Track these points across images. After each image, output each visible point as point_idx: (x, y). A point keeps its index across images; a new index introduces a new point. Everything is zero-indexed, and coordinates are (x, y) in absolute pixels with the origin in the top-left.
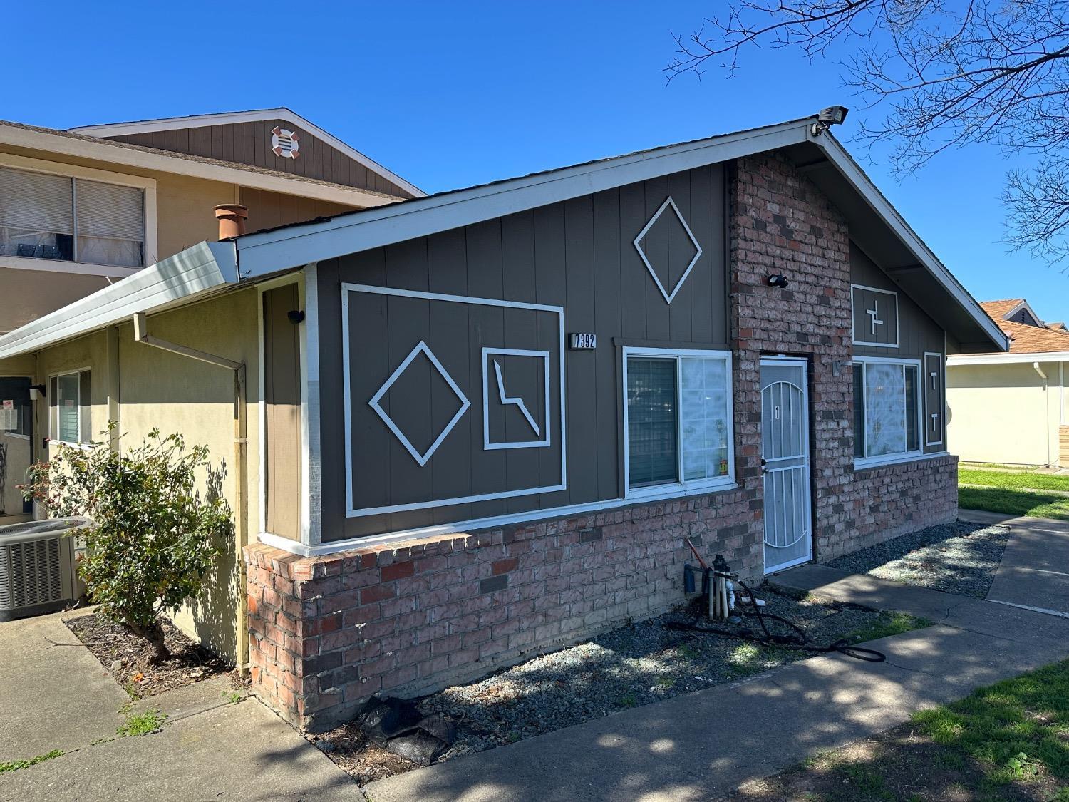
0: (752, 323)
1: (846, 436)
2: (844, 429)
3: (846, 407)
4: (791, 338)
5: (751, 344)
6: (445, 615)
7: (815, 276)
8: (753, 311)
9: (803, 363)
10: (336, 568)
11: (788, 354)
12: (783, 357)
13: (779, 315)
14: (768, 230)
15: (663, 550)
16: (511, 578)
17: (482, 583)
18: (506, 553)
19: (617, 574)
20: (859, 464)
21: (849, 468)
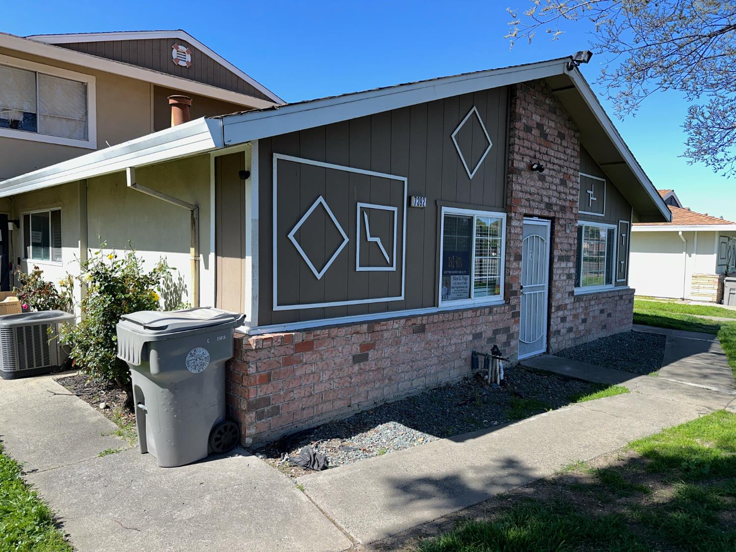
0: (520, 195)
1: (571, 272)
2: (570, 268)
3: (572, 253)
4: (543, 206)
5: (519, 209)
6: (331, 377)
7: (559, 165)
8: (521, 187)
9: (548, 223)
10: (268, 343)
11: (540, 217)
12: (536, 218)
13: (536, 191)
14: (533, 132)
15: (460, 341)
16: (371, 354)
17: (354, 357)
18: (368, 338)
19: (433, 355)
20: (578, 291)
21: (571, 293)
